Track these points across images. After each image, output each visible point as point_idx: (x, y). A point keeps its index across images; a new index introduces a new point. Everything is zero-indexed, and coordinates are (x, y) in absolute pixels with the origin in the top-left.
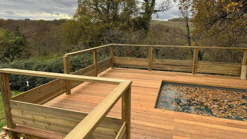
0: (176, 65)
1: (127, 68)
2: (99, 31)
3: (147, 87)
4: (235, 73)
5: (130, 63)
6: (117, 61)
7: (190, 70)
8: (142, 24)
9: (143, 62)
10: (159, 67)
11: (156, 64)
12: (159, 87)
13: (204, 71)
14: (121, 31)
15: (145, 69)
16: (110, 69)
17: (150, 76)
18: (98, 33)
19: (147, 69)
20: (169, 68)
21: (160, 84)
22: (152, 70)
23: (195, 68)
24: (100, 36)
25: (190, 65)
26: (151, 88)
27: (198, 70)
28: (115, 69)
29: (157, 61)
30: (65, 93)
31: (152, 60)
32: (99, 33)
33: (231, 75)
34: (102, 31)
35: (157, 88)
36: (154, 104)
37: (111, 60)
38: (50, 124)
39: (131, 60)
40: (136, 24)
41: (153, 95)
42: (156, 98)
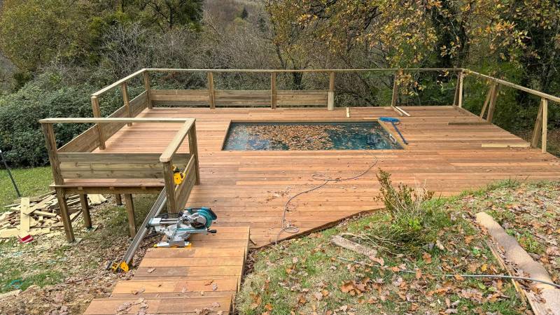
0: (248, 98)
1: (172, 106)
2: (94, 30)
3: (210, 131)
4: (322, 103)
5: (180, 99)
6: (158, 96)
7: (268, 104)
8: (186, 11)
9: (201, 96)
10: (226, 102)
11: (221, 98)
12: (227, 129)
13: (285, 103)
14: (144, 31)
15: (206, 106)
16: (146, 110)
17: (214, 116)
18: (91, 34)
19: (209, 107)
20: (240, 103)
21: (228, 126)
22: (217, 107)
23: (274, 99)
24: (97, 42)
25: (267, 96)
26: (216, 131)
27: (279, 102)
28: (155, 110)
29: (222, 93)
30: (98, 148)
31: (214, 92)
32: (93, 34)
33: (319, 106)
34: (99, 28)
35: (224, 131)
36: (221, 147)
37: (148, 95)
38: (112, 171)
39: (182, 95)
40: (173, 11)
41: (218, 139)
42: (223, 141)
